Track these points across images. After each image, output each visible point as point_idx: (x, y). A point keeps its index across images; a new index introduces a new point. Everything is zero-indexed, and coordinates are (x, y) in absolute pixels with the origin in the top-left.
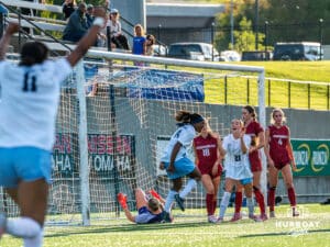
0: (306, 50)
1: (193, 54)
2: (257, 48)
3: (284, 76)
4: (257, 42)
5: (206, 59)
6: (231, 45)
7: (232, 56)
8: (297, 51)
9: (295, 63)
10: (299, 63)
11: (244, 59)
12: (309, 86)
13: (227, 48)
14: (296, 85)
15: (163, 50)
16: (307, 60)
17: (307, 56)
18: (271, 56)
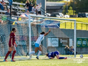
0: (86, 15)
1: (57, 16)
2: (73, 14)
3: (81, 22)
4: (73, 13)
5: (61, 17)
6: (67, 13)
7: (67, 16)
8: (84, 15)
9: (83, 18)
10: (84, 18)
11: (70, 17)
12: (87, 24)
13: (66, 14)
14: (84, 24)
15: (50, 15)
16: (86, 17)
17: (87, 16)
18: (77, 16)
